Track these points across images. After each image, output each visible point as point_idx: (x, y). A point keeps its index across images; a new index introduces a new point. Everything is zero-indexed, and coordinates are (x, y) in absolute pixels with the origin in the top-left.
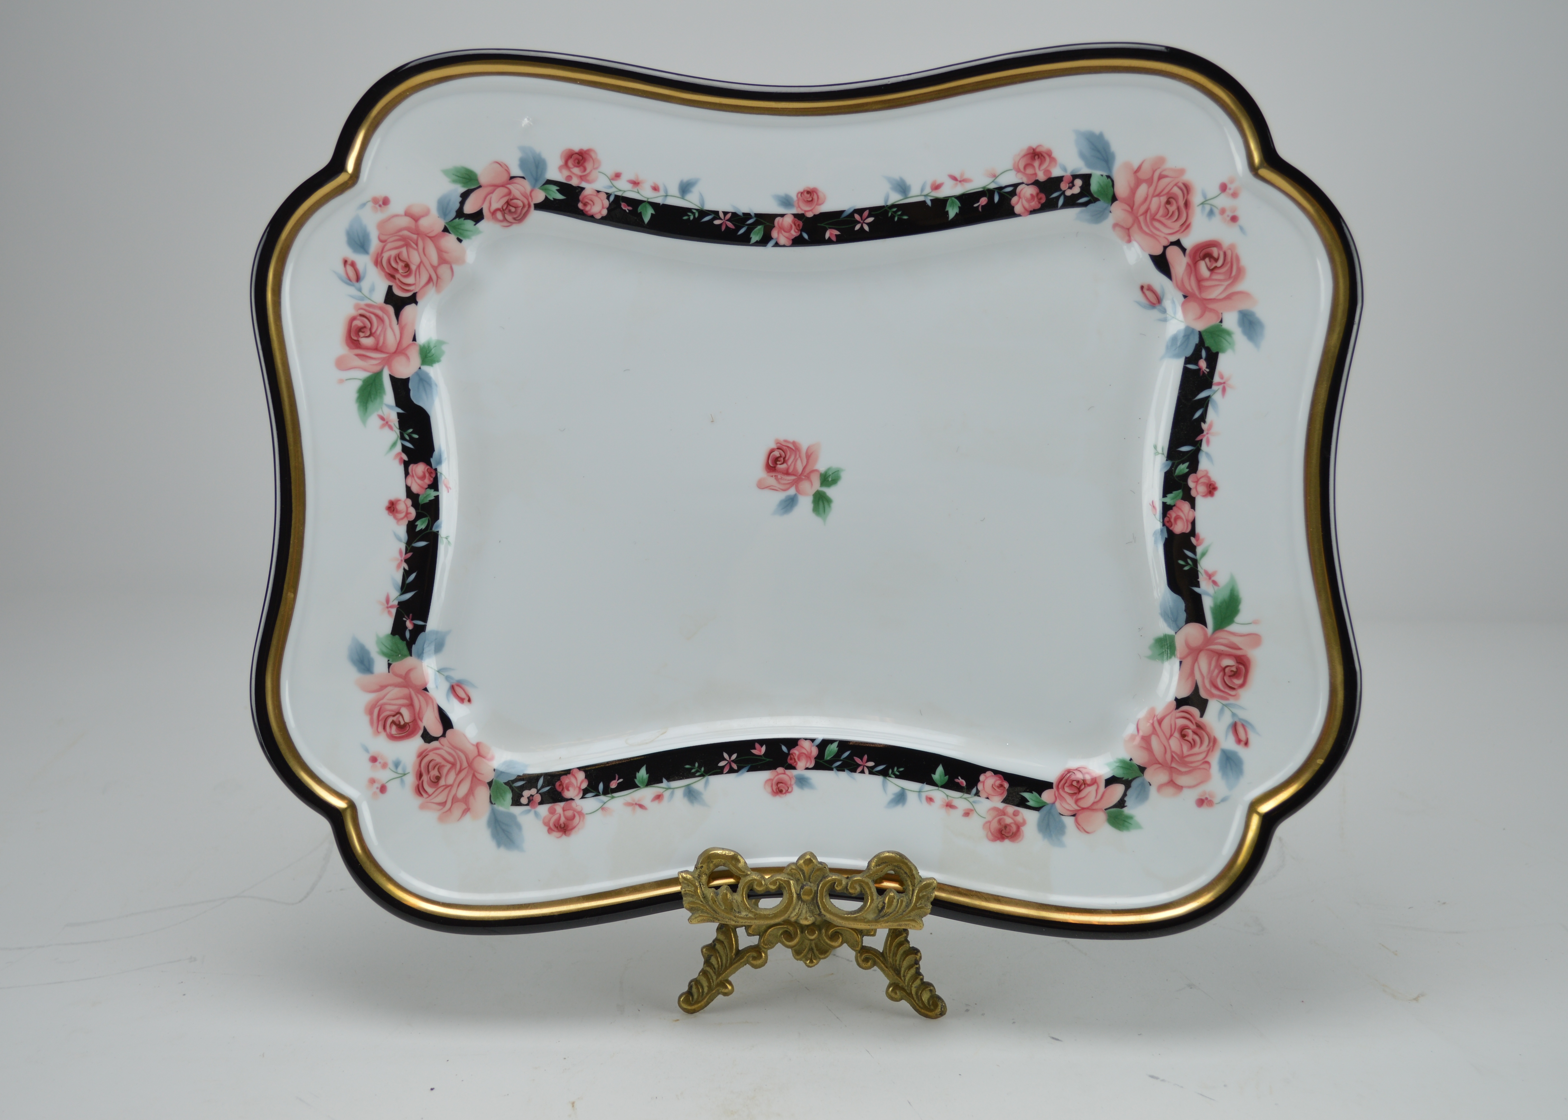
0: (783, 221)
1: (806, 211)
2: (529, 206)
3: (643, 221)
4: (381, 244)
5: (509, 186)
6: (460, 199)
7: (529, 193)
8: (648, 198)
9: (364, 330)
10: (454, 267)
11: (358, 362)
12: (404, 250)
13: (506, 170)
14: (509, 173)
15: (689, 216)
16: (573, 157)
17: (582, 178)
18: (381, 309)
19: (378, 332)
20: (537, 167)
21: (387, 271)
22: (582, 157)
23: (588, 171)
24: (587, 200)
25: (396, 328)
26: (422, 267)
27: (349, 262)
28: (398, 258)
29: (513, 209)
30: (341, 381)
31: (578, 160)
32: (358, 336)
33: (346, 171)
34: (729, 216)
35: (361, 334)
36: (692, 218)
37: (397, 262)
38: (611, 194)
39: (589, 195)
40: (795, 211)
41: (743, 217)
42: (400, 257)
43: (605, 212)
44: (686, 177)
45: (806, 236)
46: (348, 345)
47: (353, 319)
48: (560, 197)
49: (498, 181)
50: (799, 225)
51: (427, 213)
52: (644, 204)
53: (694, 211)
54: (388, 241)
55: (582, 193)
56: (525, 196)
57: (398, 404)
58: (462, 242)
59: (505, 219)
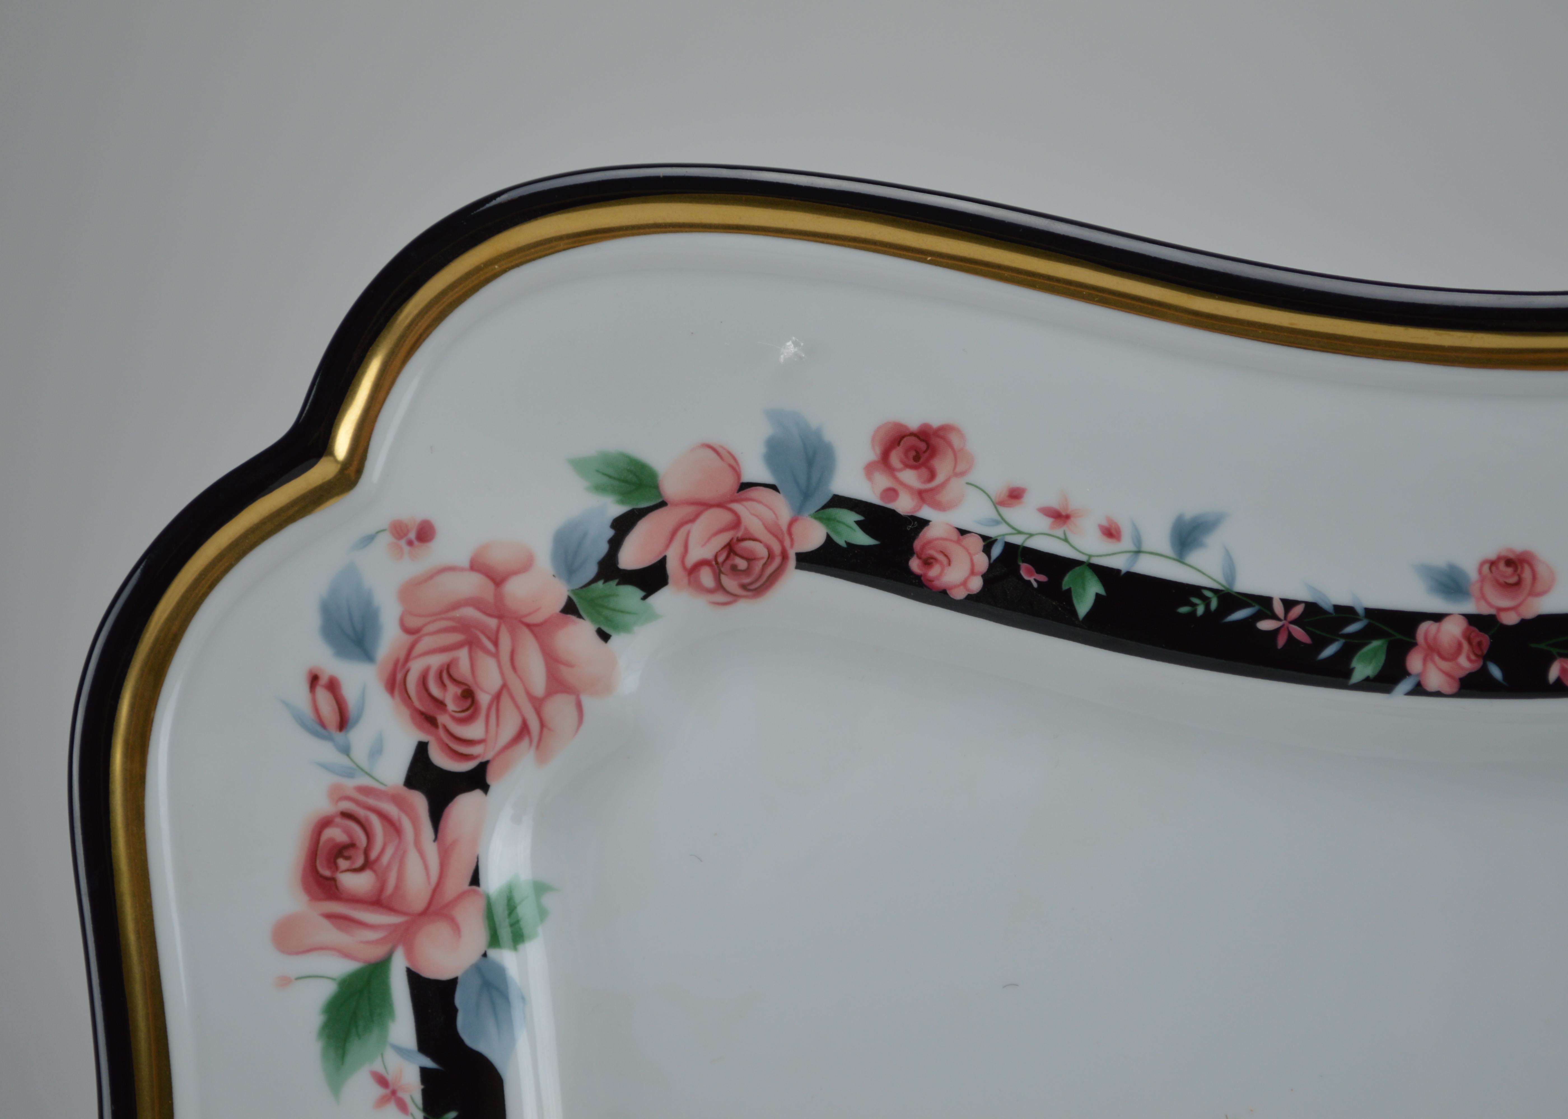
0: (1438, 631)
1: (1500, 610)
2: (785, 556)
3: (1074, 612)
4: (407, 639)
5: (736, 506)
6: (610, 533)
7: (784, 527)
8: (1090, 556)
9: (351, 852)
10: (586, 701)
11: (331, 934)
12: (463, 655)
13: (731, 466)
14: (738, 474)
15: (1194, 605)
16: (902, 443)
17: (922, 496)
18: (396, 799)
19: (385, 859)
20: (810, 463)
21: (417, 704)
22: (928, 445)
23: (939, 480)
24: (932, 552)
25: (431, 849)
26: (505, 700)
27: (323, 680)
28: (447, 673)
29: (742, 564)
30: (285, 982)
31: (917, 452)
32: (334, 867)
33: (331, 453)
34: (1297, 611)
35: (343, 864)
36: (1200, 610)
37: (443, 686)
38: (996, 540)
39: (937, 539)
40: (1471, 607)
41: (1334, 615)
42: (453, 672)
43: (976, 584)
44: (1192, 509)
45: (1496, 672)
46: (307, 889)
47: (325, 823)
48: (862, 539)
49: (708, 494)
50: (1480, 644)
51: (526, 565)
52: (1077, 569)
53: (1208, 594)
54: (426, 630)
55: (921, 534)
56: (774, 531)
57: (425, 1044)
58: (611, 641)
59: (720, 587)
